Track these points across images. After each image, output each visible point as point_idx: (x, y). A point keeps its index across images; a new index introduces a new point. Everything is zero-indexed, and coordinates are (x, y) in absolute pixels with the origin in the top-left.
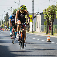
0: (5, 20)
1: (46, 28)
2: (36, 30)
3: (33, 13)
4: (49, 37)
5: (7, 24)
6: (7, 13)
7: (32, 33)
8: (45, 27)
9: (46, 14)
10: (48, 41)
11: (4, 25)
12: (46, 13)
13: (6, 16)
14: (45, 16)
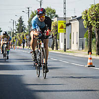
0: (17, 31)
1: (87, 44)
2: (70, 48)
3: (65, 18)
4: (91, 59)
5: (21, 36)
6: (21, 18)
7: (64, 53)
8: (86, 42)
9: (87, 19)
10: (89, 66)
11: (16, 38)
12: (87, 17)
13: (18, 23)
14: (85, 22)
